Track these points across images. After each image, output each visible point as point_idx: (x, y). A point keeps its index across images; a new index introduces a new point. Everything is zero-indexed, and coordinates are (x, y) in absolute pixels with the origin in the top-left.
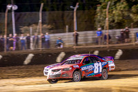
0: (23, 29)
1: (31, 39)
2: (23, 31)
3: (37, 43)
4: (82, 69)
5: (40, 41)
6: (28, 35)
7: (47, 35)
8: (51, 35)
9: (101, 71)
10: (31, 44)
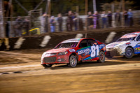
0: (104, 6)
1: (113, 16)
2: (104, 9)
3: (119, 20)
4: (79, 53)
5: (123, 19)
6: (110, 12)
7: (130, 12)
8: (135, 12)
9: (98, 55)
10: (113, 22)
